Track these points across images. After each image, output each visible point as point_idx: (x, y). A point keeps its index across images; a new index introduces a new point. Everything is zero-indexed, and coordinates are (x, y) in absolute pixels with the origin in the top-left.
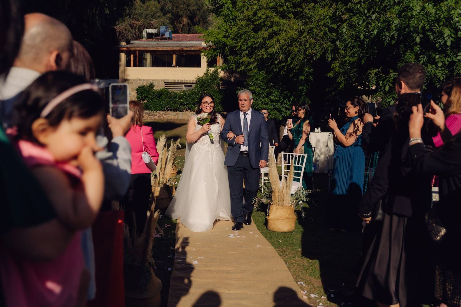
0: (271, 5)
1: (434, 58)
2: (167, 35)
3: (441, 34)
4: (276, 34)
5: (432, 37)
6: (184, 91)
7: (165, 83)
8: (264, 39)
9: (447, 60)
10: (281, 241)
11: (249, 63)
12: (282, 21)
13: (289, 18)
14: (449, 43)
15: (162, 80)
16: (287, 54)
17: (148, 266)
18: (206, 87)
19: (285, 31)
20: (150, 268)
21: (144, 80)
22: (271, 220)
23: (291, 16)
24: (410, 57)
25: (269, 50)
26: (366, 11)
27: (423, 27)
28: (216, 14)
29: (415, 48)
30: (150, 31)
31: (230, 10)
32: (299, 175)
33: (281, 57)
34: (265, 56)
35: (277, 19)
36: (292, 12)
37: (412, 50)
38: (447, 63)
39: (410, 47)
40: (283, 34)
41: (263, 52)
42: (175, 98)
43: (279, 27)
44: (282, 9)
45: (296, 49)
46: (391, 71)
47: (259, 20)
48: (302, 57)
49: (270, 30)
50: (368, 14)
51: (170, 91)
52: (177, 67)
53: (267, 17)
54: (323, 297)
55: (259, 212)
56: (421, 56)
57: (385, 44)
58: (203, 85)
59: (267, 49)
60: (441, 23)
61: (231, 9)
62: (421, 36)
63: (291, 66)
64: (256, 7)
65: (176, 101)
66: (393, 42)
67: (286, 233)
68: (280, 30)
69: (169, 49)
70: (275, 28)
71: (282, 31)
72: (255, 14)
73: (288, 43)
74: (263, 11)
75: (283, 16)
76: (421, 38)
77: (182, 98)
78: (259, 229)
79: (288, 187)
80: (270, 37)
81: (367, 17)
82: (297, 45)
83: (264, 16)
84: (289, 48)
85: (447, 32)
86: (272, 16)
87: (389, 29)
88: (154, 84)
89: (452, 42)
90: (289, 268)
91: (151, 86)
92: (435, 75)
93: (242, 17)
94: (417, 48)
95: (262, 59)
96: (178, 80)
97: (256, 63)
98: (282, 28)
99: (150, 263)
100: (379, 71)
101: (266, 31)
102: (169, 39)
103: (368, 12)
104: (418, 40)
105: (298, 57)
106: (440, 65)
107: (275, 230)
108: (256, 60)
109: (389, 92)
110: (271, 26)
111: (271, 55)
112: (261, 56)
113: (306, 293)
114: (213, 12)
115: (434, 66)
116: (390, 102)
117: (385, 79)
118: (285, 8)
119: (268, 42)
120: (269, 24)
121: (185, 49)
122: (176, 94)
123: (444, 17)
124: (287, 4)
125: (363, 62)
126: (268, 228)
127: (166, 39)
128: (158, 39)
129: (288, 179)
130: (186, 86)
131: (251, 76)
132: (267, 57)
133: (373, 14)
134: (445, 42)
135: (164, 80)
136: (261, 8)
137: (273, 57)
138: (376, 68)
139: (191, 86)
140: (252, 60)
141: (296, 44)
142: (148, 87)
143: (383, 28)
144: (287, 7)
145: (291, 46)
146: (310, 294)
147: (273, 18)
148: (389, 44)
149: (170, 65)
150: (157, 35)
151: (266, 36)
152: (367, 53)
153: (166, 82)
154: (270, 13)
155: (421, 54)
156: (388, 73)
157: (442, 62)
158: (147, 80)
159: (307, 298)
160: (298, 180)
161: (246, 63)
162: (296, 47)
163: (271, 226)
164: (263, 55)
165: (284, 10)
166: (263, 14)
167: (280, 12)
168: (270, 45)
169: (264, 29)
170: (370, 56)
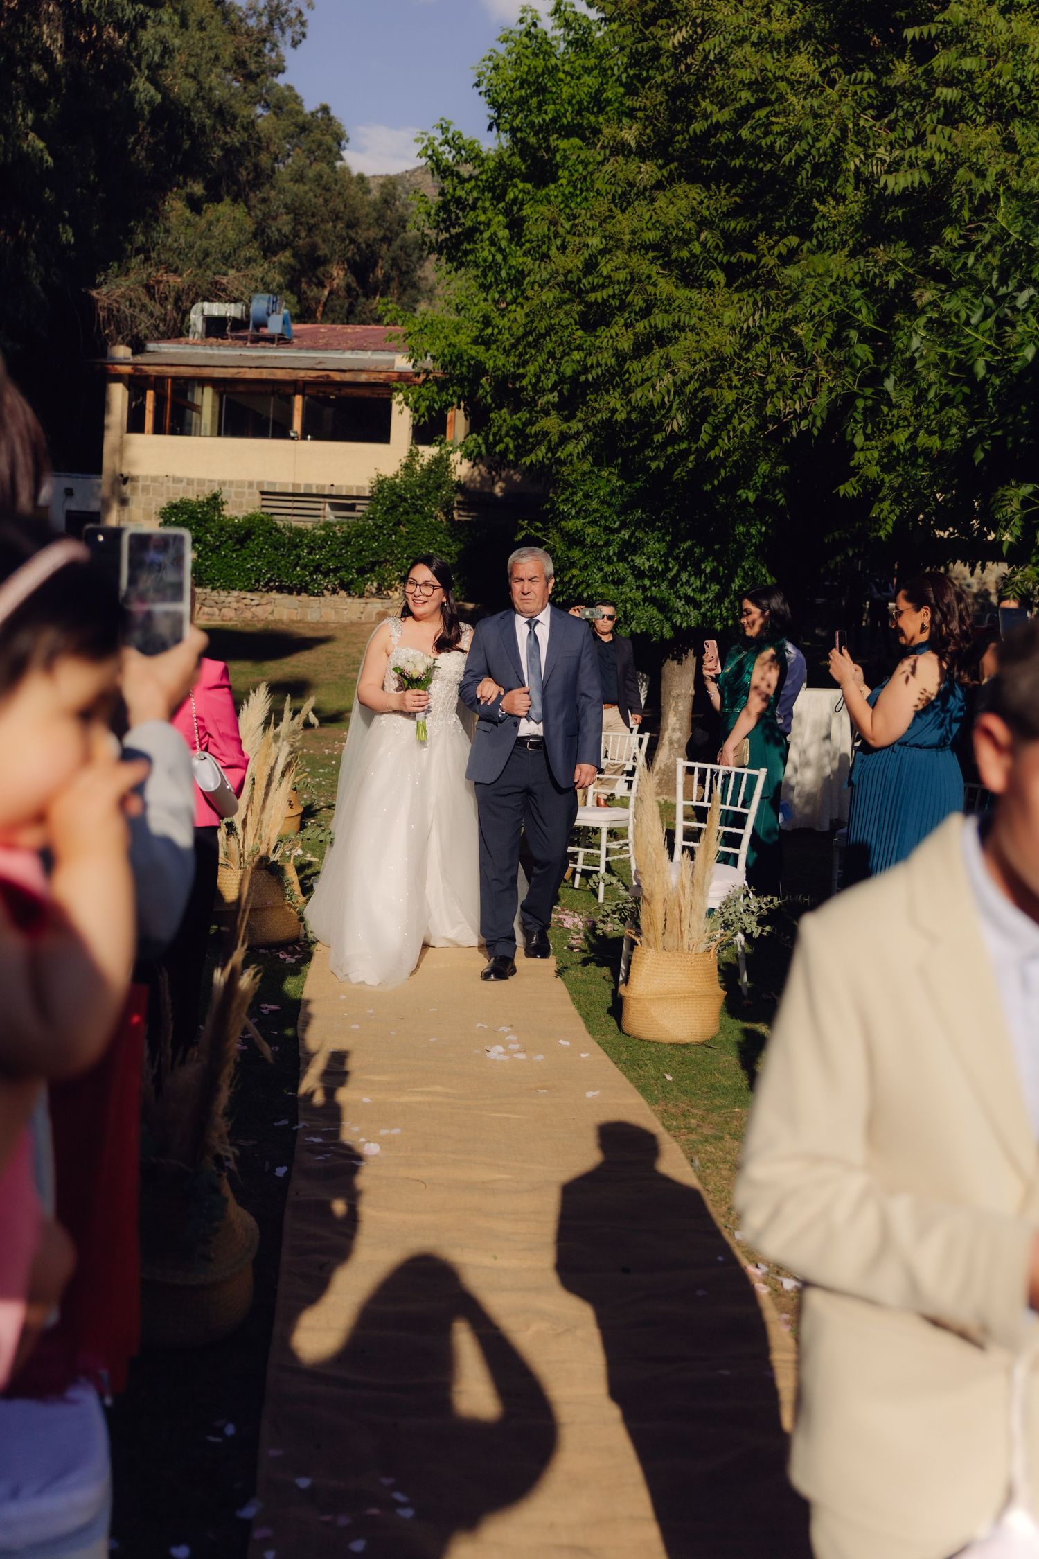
0: (652, 236)
2: (275, 326)
4: (661, 338)
6: (328, 525)
7: (263, 493)
8: (621, 357)
10: (669, 1078)
11: (564, 438)
12: (683, 293)
13: (710, 285)
15: (251, 485)
16: (700, 411)
17: (215, 1168)
18: (406, 512)
19: (693, 329)
20: (220, 1175)
21: (190, 482)
22: (635, 999)
23: (718, 276)
25: (636, 395)
26: (996, 279)
28: (449, 260)
30: (216, 309)
31: (500, 250)
32: (733, 840)
33: (678, 422)
34: (621, 416)
35: (665, 286)
36: (721, 265)
40: (687, 340)
41: (614, 400)
42: (296, 547)
43: (675, 316)
44: (685, 254)
45: (730, 396)
47: (603, 286)
48: (749, 425)
49: (641, 326)
50: (1002, 291)
51: (280, 521)
52: (304, 438)
53: (633, 279)
55: (592, 967)
58: (394, 507)
59: (628, 391)
61: (504, 244)
63: (712, 454)
64: (595, 242)
65: (299, 557)
67: (686, 1046)
69: (280, 375)
70: (660, 320)
71: (682, 329)
72: (590, 266)
73: (703, 374)
74: (620, 256)
75: (689, 276)
77: (321, 548)
78: (591, 1032)
79: (698, 884)
80: (642, 348)
81: (999, 300)
82: (735, 381)
83: (622, 275)
84: (707, 391)
86: (649, 277)
88: (223, 497)
90: (702, 1179)
91: (215, 502)
93: (545, 276)
95: (608, 424)
96: (308, 486)
97: (586, 438)
98: (685, 319)
99: (219, 1160)
100: (1035, 494)
101: (628, 326)
102: (282, 340)
103: (1003, 281)
105: (736, 421)
107: (650, 1034)
108: (588, 429)
110: (646, 312)
111: (642, 411)
112: (605, 415)
113: (763, 1274)
114: (440, 253)
118: (697, 249)
119: (633, 366)
120: (639, 302)
121: (337, 377)
122: (300, 533)
124: (703, 236)
125: (979, 456)
126: (625, 1028)
127: (270, 339)
128: (244, 338)
129: (698, 856)
130: (335, 507)
131: (571, 485)
132: (628, 420)
133: (1021, 288)
135: (260, 484)
136: (612, 245)
137: (649, 418)
138: (1029, 481)
139: (352, 508)
140: (576, 426)
141: (730, 379)
142: (201, 505)
144: (704, 245)
145: (712, 383)
146: (780, 1278)
147: (655, 285)
149: (281, 430)
150: (239, 324)
151: (625, 345)
152: (995, 427)
153: (266, 489)
154: (643, 265)
158: (201, 482)
159: (770, 1294)
160: (728, 860)
161: (555, 438)
162: (730, 387)
163: (636, 1019)
164: (614, 411)
165: (693, 255)
166: (617, 269)
167: (679, 263)
168: (640, 376)
169: (621, 322)
170: (1004, 437)
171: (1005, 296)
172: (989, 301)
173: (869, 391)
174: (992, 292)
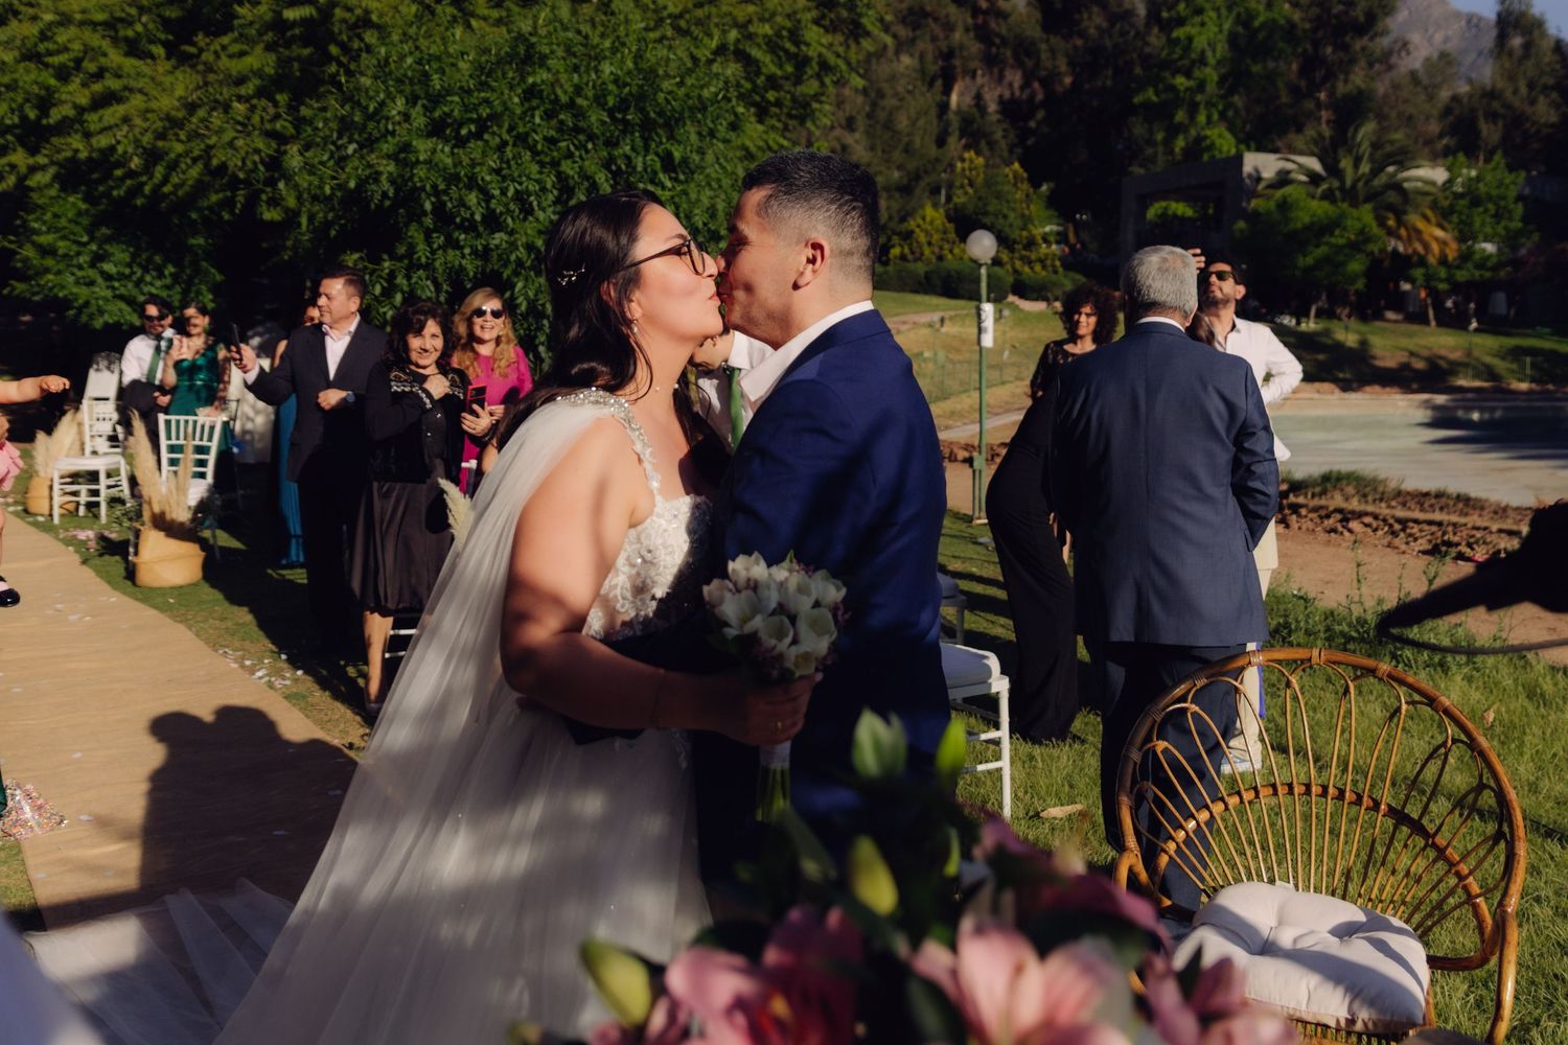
0: (100, 17)
1: (458, 240)
3: (462, 203)
4: (114, 97)
5: (449, 205)
8: (81, 110)
9: (479, 244)
10: (172, 601)
11: (33, 169)
12: (130, 64)
13: (153, 57)
14: (478, 217)
16: (153, 156)
19: (141, 91)
22: (145, 563)
23: (159, 50)
24: (415, 233)
25: (94, 141)
26: (335, 135)
27: (435, 187)
29: (424, 219)
32: (202, 463)
33: (135, 163)
34: (83, 155)
35: (115, 57)
36: (160, 41)
37: (420, 223)
38: (480, 248)
39: (416, 215)
40: (137, 101)
41: (76, 142)
43: (125, 81)
44: (130, 33)
45: (179, 148)
46: (385, 257)
47: (58, 52)
48: (195, 172)
49: (97, 87)
50: (340, 142)
53: (87, 49)
54: (266, 661)
55: (107, 557)
56: (435, 235)
57: (373, 206)
59: (88, 136)
60: (461, 185)
62: (433, 199)
64: (48, 17)
66: (387, 203)
67: (181, 587)
68: (126, 88)
70: (114, 84)
71: (132, 91)
72: (44, 36)
73: (155, 131)
74: (73, 31)
75: (134, 49)
76: (433, 203)
78: (115, 589)
79: (182, 490)
80: (98, 104)
81: (338, 148)
82: (183, 136)
83: (77, 46)
84: (160, 144)
85: (472, 198)
86: (101, 49)
87: (377, 181)
89: (483, 214)
90: (198, 635)
92: (462, 269)
94: (428, 221)
95: (73, 160)
97: (52, 170)
98: (133, 84)
100: (361, 258)
101: (84, 85)
103: (340, 137)
104: (428, 206)
105: (183, 166)
106: (467, 251)
107: (156, 584)
108: (53, 163)
109: (382, 294)
110: (99, 75)
111: (100, 152)
112: (69, 154)
115: (458, 252)
116: (385, 313)
117: (374, 271)
118: (139, 28)
119: (92, 117)
120: (92, 67)
123: (466, 175)
124: (143, 19)
125: (333, 233)
126: (138, 582)
129: (180, 473)
131: (42, 208)
132: (90, 158)
133: (350, 142)
134: (472, 214)
136: (65, 20)
137: (105, 161)
138: (357, 251)
140: (41, 160)
141: (177, 135)
143: (368, 177)
144: (145, 25)
145: (164, 137)
147: (105, 55)
148: (380, 206)
151: (83, 100)
152: (340, 218)
154: (96, 40)
155: (436, 230)
156: (378, 261)
157: (471, 247)
160: (202, 475)
161: (23, 170)
162: (179, 140)
163: (145, 576)
164: (77, 151)
165: (137, 33)
166: (69, 41)
167: (126, 39)
168: (98, 126)
169: (78, 80)
170: (345, 224)
171: (342, 145)
172: (332, 148)
173: (269, 189)
174: (334, 143)
